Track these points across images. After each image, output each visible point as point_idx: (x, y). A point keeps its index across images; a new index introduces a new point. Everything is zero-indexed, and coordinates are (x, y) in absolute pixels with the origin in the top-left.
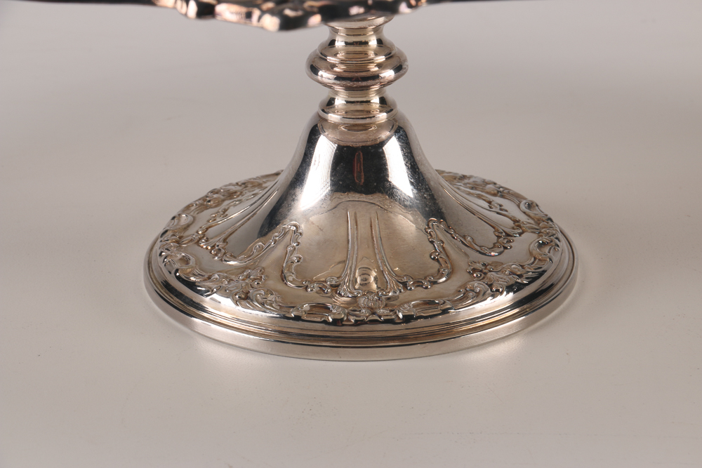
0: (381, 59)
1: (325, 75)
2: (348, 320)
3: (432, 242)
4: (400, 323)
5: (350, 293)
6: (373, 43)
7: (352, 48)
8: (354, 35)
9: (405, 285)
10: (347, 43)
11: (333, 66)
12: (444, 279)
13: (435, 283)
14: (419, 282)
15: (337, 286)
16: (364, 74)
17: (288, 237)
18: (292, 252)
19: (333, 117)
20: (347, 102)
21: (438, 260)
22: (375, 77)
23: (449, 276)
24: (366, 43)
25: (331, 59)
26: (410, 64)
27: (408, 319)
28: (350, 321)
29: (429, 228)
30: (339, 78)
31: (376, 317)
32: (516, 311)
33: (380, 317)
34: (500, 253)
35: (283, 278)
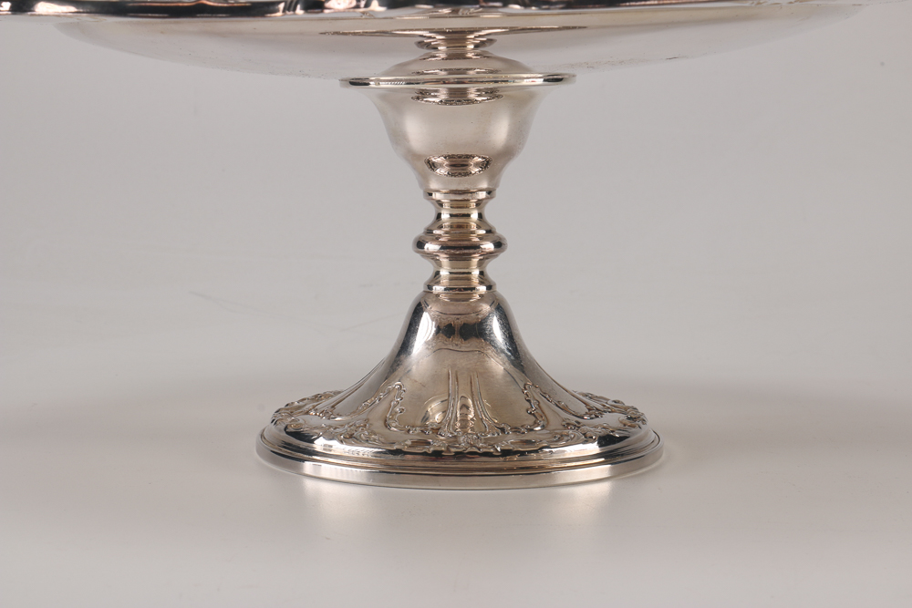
0: (482, 232)
1: (431, 247)
2: (448, 450)
3: (529, 401)
4: (498, 456)
5: (451, 433)
6: (475, 216)
7: (456, 220)
8: (458, 207)
9: (503, 430)
10: (451, 215)
11: (440, 236)
12: (539, 428)
13: (532, 430)
14: (516, 428)
15: (438, 429)
16: (466, 243)
17: (392, 394)
18: (395, 406)
19: (438, 289)
20: (451, 273)
21: (533, 414)
22: (476, 247)
23: (543, 427)
24: (468, 216)
25: (436, 232)
26: (509, 242)
27: (505, 453)
28: (450, 452)
29: (525, 389)
30: (444, 247)
31: (475, 450)
32: (603, 459)
33: (479, 449)
34: (592, 418)
35: (387, 425)
